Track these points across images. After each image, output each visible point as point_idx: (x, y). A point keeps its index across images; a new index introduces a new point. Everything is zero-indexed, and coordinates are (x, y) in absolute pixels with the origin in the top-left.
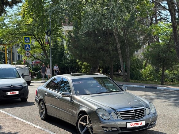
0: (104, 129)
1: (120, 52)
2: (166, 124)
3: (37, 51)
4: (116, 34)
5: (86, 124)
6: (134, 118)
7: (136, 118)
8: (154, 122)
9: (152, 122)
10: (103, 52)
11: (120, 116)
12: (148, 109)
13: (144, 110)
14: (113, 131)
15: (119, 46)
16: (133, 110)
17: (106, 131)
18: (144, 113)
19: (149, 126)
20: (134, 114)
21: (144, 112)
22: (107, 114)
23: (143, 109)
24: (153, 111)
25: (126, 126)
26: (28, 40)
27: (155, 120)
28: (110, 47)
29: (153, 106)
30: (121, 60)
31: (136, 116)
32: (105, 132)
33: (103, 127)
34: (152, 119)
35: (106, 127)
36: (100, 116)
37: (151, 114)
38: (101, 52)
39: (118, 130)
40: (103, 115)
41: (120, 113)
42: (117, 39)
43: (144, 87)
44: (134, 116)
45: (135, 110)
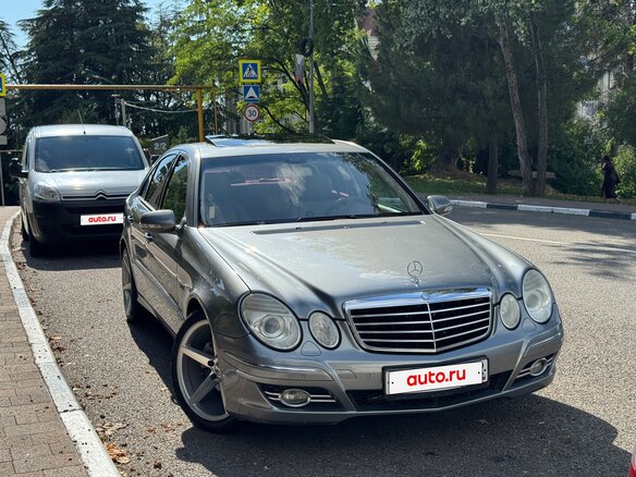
0: (267, 396)
1: (517, 98)
2: (617, 367)
3: (289, 107)
4: (505, 40)
5: (211, 363)
6: (430, 346)
7: (439, 344)
8: (543, 363)
9: (529, 365)
10: (464, 103)
11: (357, 333)
12: (512, 299)
13: (487, 307)
14: (312, 406)
15: (512, 79)
16: (424, 307)
17: (278, 404)
18: (486, 323)
19: (513, 386)
20: (428, 327)
21: (487, 315)
22: (288, 320)
23: (486, 299)
24: (540, 312)
25: (380, 387)
26: (253, 73)
27: (548, 358)
28: (488, 86)
29: (545, 289)
30: (517, 125)
31: (438, 335)
32: (276, 409)
33: (263, 387)
34: (530, 351)
35: (280, 389)
36: (256, 329)
37: (527, 324)
38: (459, 101)
39: (338, 406)
40: (269, 327)
41: (355, 320)
42: (508, 56)
43: (586, 212)
44: (429, 336)
45: (434, 306)
